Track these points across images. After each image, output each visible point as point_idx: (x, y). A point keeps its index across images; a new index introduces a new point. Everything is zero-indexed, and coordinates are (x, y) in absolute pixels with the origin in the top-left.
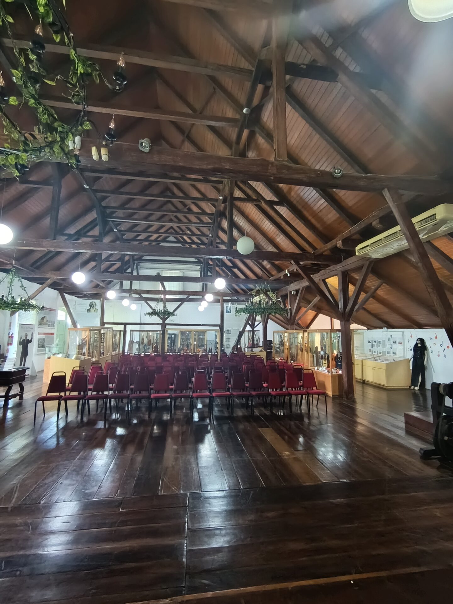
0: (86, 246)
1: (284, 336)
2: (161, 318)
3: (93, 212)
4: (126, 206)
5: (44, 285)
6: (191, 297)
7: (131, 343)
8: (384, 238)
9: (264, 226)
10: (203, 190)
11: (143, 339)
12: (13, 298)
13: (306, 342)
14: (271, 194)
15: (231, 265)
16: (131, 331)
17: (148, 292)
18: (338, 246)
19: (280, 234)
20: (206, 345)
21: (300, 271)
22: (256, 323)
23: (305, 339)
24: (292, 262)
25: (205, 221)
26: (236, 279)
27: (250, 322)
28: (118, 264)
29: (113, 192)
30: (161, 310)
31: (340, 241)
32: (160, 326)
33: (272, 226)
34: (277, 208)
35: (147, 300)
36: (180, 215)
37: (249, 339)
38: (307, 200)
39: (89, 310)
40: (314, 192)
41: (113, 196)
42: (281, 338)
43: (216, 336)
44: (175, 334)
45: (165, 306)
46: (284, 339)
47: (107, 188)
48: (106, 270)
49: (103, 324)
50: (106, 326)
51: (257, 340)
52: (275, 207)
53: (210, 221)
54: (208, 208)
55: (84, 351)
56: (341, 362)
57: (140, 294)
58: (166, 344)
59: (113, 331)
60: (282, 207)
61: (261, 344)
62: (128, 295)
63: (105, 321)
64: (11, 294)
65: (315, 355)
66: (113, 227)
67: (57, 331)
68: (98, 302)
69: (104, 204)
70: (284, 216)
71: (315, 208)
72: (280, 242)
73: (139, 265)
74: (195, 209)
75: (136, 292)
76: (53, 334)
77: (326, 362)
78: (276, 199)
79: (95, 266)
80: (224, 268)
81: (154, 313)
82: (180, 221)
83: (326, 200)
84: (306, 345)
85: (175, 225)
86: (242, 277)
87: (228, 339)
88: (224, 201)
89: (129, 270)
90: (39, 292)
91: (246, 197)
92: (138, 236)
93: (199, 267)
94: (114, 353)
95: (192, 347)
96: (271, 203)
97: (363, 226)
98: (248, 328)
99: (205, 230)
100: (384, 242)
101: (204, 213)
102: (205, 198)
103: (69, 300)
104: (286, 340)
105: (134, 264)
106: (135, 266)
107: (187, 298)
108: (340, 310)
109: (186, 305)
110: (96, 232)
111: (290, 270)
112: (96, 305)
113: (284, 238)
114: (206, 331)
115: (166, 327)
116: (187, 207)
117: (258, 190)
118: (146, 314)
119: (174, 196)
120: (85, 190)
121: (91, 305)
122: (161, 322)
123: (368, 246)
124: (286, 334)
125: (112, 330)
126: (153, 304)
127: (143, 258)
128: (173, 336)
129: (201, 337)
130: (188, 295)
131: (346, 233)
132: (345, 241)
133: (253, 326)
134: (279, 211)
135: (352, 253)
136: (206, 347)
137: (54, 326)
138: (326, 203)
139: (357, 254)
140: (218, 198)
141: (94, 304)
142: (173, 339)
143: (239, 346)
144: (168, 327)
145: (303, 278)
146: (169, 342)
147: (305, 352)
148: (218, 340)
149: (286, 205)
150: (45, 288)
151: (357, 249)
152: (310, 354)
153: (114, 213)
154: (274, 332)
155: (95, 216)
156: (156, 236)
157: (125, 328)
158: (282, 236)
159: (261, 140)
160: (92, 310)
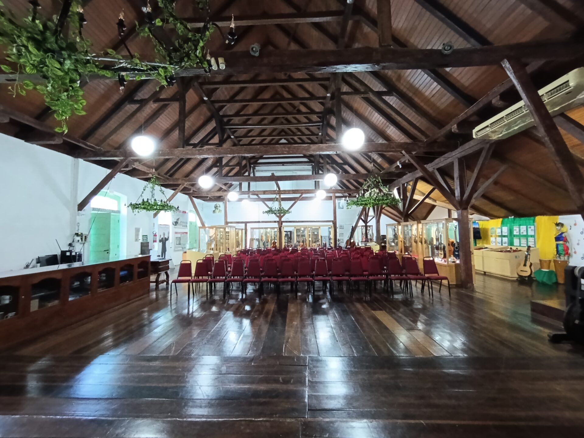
0: (208, 152)
1: (398, 229)
2: (278, 216)
3: (212, 122)
4: (241, 113)
5: (177, 190)
6: (304, 195)
7: (252, 240)
8: (506, 115)
9: (373, 119)
10: (310, 89)
11: (262, 236)
12: (155, 200)
13: (421, 234)
14: (379, 85)
15: (341, 162)
16: (251, 228)
17: (265, 192)
18: (453, 130)
19: (390, 125)
20: (320, 241)
21: (412, 161)
22: (369, 219)
23: (419, 231)
24: (403, 152)
25: (314, 120)
26: (347, 175)
27: (363, 218)
28: (237, 169)
29: (228, 101)
30: (277, 208)
31: (455, 125)
32: (277, 224)
33: (381, 118)
34: (386, 98)
35: (264, 200)
36: (289, 117)
37: (362, 234)
38: (417, 86)
39: (214, 211)
40: (426, 76)
41: (229, 105)
42: (395, 230)
43: (330, 233)
44: (291, 232)
45: (280, 205)
46: (398, 232)
47: (222, 98)
48: (227, 175)
49: (227, 223)
50: (229, 225)
51: (370, 236)
52: (384, 97)
53: (319, 120)
54: (317, 106)
55: (212, 247)
56: (458, 251)
57: (257, 195)
58: (283, 241)
59: (236, 229)
60: (392, 97)
61: (375, 239)
62: (246, 196)
63: (228, 221)
64: (153, 197)
65: (430, 246)
66: (230, 134)
67: (190, 230)
68: (220, 204)
69: (221, 113)
70: (394, 106)
71: (427, 94)
72: (390, 134)
73: (255, 169)
74: (303, 109)
75: (254, 193)
76: (186, 233)
77: (442, 253)
78: (385, 90)
79: (217, 172)
80: (334, 165)
81: (271, 211)
82: (289, 122)
83: (439, 83)
84: (421, 236)
85: (285, 127)
86: (353, 172)
87: (342, 234)
88: (332, 98)
89: (247, 174)
90: (173, 196)
91: (353, 91)
92: (253, 140)
93: (311, 166)
94: (238, 249)
95: (307, 242)
96: (379, 94)
97: (480, 105)
98: (361, 223)
99: (314, 129)
100: (506, 120)
101: (313, 112)
102: (313, 97)
103: (197, 203)
104: (400, 233)
105: (250, 167)
106: (252, 170)
107: (300, 196)
108: (457, 199)
109: (299, 203)
110: (216, 140)
111: (402, 161)
112: (220, 206)
113: (394, 129)
114: (320, 227)
115: (282, 224)
116: (297, 109)
117: (366, 82)
118: (264, 213)
119: (283, 99)
120: (204, 101)
121: (216, 207)
122: (277, 219)
123: (487, 126)
124: (400, 227)
125: (234, 229)
126: (269, 203)
127: (258, 162)
128: (289, 233)
129: (316, 233)
130: (301, 193)
131: (462, 116)
132: (460, 125)
133: (365, 221)
134: (389, 101)
135: (469, 137)
136: (320, 242)
137: (187, 226)
138: (439, 87)
139: (474, 137)
140: (325, 96)
141: (218, 205)
142: (289, 236)
143: (352, 241)
144: (284, 224)
145: (416, 169)
146: (286, 239)
147: (420, 244)
148: (332, 236)
149: (395, 94)
150: (177, 192)
151: (474, 131)
152: (425, 245)
153: (231, 120)
154: (387, 225)
155: (215, 125)
156: (269, 138)
157: (246, 226)
158: (392, 127)
159: (367, 29)
160: (217, 211)
